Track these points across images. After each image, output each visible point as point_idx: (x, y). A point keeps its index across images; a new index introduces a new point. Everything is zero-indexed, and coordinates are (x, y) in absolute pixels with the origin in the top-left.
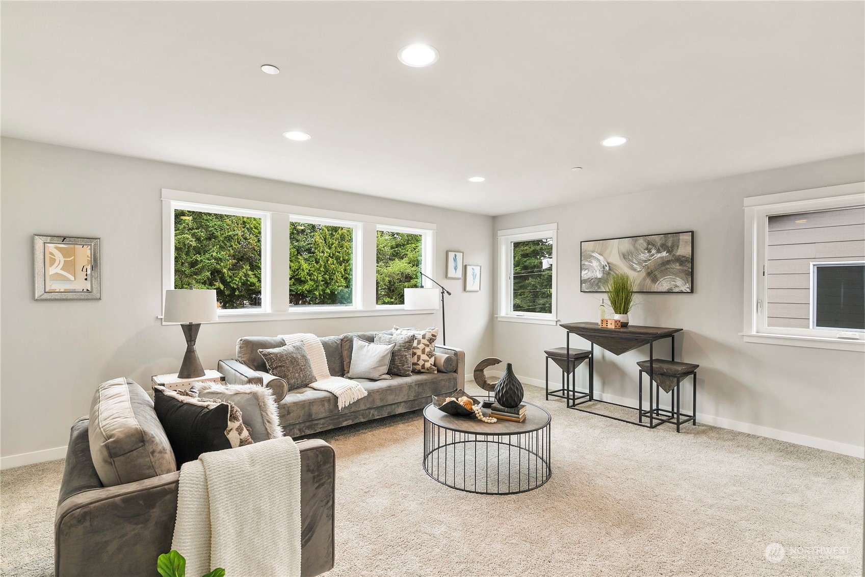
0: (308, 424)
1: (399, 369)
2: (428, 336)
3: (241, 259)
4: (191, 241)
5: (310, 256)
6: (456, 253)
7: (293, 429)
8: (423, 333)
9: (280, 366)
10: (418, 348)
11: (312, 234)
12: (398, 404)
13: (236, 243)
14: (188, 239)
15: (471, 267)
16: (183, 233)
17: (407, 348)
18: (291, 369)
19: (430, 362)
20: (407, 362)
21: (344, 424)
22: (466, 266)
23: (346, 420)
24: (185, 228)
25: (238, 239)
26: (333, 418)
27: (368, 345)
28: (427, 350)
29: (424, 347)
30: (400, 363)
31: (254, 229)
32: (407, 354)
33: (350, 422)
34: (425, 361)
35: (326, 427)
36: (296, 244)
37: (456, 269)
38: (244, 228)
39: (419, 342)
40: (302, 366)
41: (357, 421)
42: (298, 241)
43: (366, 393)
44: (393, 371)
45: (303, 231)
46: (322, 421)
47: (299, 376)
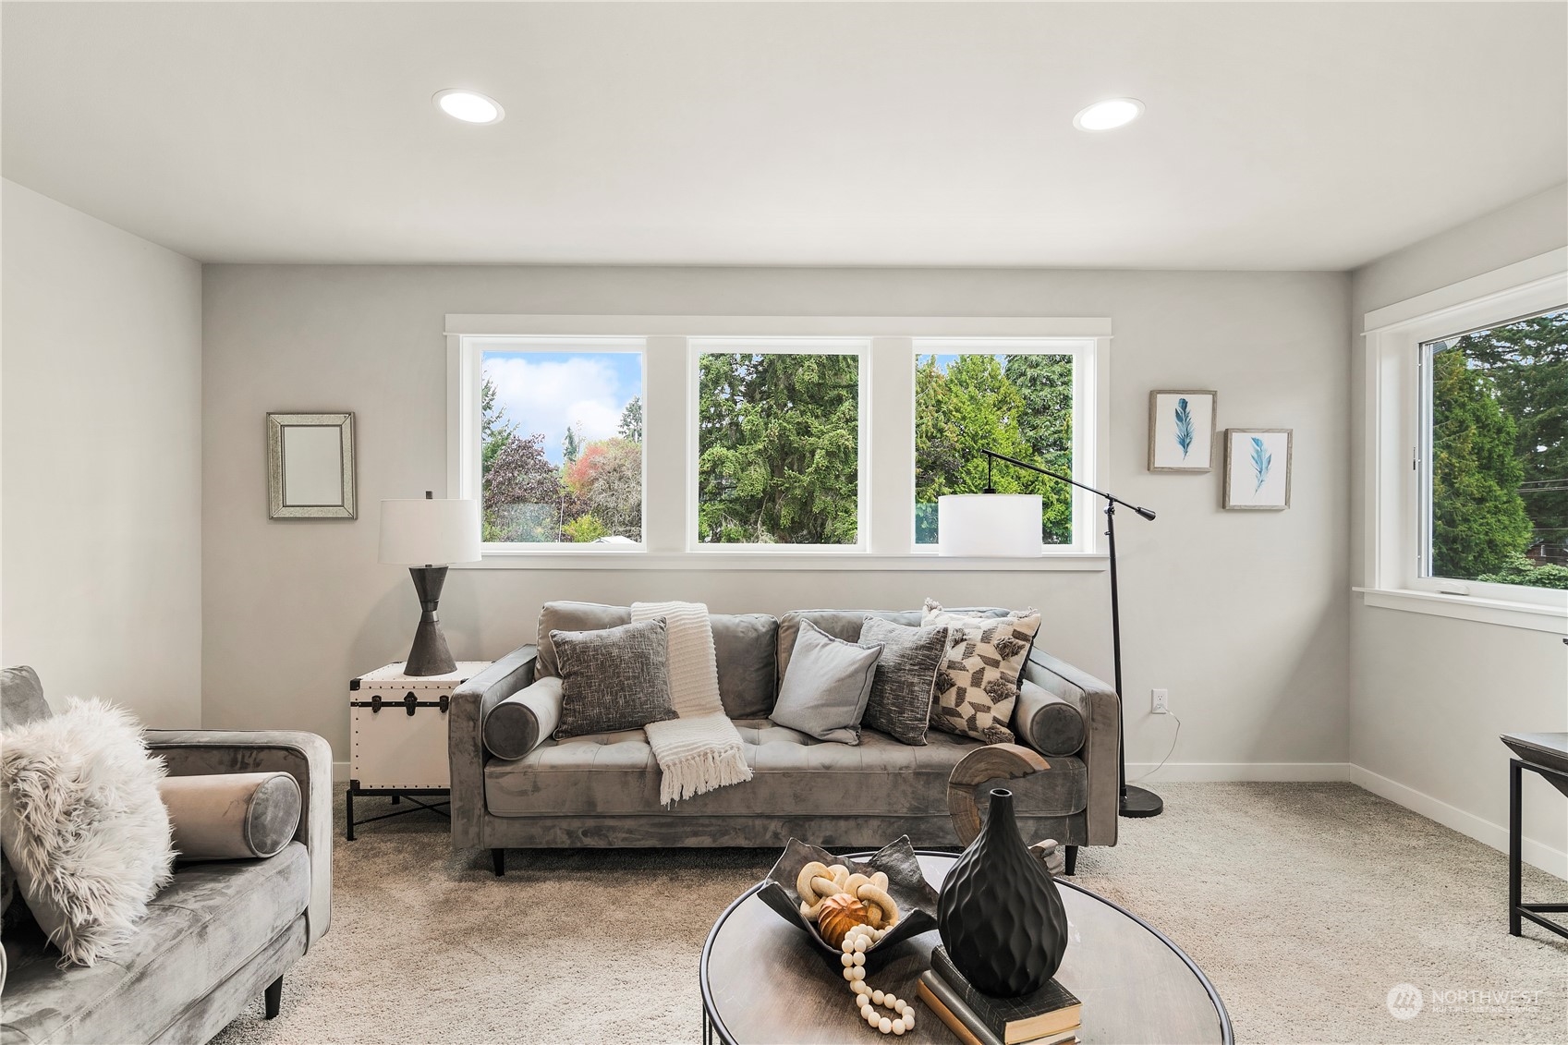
0: (590, 823)
1: (890, 721)
2: (1003, 634)
3: (933, 467)
4: (847, 440)
5: (1060, 456)
6: (1186, 397)
7: (554, 826)
8: (987, 624)
9: (575, 673)
10: (964, 669)
11: (1063, 412)
12: (860, 821)
13: (924, 438)
14: (842, 436)
15: (1249, 436)
16: (837, 428)
17: (919, 664)
18: (595, 682)
19: (993, 713)
20: (911, 704)
21: (691, 842)
22: (1226, 435)
23: (695, 834)
24: (839, 419)
25: (927, 432)
26: (656, 820)
27: (826, 645)
28: (991, 675)
29: (983, 665)
30: (893, 704)
31: (954, 413)
32: (916, 680)
33: (706, 842)
34: (977, 708)
35: (639, 840)
36: (1031, 433)
37: (1185, 442)
38: (937, 412)
39: (969, 653)
40: (628, 678)
41: (727, 841)
42: (1034, 428)
43: (747, 775)
44: (873, 724)
45: (1046, 408)
46: (629, 823)
47: (615, 701)
